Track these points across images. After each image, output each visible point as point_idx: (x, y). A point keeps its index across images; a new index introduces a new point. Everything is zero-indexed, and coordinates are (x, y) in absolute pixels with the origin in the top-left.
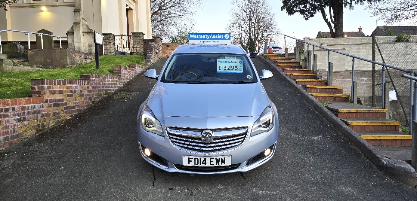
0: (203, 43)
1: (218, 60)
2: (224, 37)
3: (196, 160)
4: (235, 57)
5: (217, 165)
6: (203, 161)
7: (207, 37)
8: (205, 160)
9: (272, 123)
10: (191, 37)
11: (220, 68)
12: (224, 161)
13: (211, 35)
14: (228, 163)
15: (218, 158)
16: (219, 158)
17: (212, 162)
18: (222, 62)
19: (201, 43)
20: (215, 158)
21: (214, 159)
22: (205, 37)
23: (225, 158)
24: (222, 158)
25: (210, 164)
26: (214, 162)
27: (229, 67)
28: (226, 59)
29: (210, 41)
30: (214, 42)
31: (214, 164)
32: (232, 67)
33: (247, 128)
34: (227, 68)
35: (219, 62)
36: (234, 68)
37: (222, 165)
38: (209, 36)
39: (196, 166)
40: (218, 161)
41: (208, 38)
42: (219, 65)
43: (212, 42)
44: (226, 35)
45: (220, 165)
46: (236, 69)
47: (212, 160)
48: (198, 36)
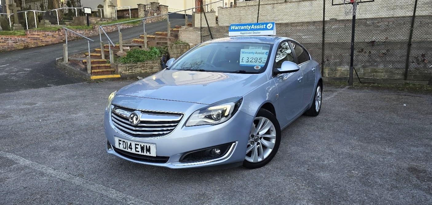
0: (243, 35)
1: (242, 50)
2: (266, 27)
3: (124, 143)
4: (262, 47)
5: (142, 154)
6: (129, 146)
7: (248, 27)
8: (131, 144)
9: (226, 116)
10: (232, 29)
11: (242, 60)
12: (149, 150)
13: (253, 26)
14: (153, 153)
15: (142, 146)
16: (144, 145)
17: (137, 148)
18: (246, 53)
19: (241, 35)
20: (140, 144)
21: (138, 145)
22: (246, 28)
23: (149, 146)
24: (146, 146)
25: (136, 151)
26: (139, 149)
27: (252, 59)
28: (251, 50)
29: (250, 32)
30: (255, 33)
31: (139, 152)
32: (256, 59)
33: (182, 115)
34: (250, 60)
35: (243, 53)
36: (257, 59)
37: (147, 155)
38: (250, 26)
39: (124, 150)
40: (142, 148)
41: (249, 29)
42: (242, 55)
43: (252, 33)
44: (269, 25)
45: (145, 154)
46: (260, 61)
47: (137, 146)
48: (239, 28)
